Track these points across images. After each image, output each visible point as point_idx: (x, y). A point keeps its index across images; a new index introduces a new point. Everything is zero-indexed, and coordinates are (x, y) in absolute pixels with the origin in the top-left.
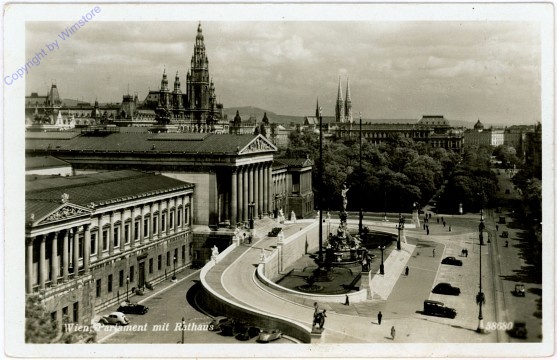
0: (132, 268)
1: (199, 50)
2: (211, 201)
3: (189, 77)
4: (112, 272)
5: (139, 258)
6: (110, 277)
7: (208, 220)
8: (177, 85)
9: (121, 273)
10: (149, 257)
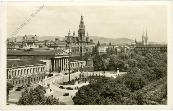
0: (26, 80)
1: (82, 22)
2: (50, 66)
3: (78, 31)
4: (20, 80)
5: (28, 78)
6: (20, 81)
7: (49, 71)
8: (74, 34)
9: (23, 80)
10: (31, 78)
